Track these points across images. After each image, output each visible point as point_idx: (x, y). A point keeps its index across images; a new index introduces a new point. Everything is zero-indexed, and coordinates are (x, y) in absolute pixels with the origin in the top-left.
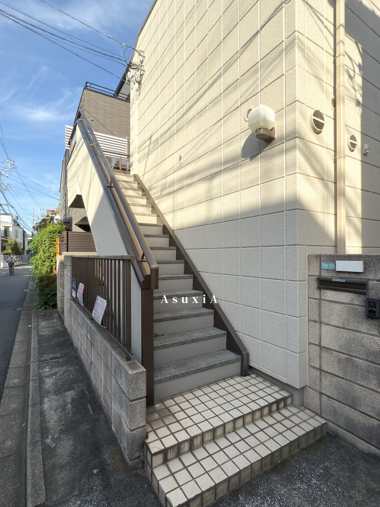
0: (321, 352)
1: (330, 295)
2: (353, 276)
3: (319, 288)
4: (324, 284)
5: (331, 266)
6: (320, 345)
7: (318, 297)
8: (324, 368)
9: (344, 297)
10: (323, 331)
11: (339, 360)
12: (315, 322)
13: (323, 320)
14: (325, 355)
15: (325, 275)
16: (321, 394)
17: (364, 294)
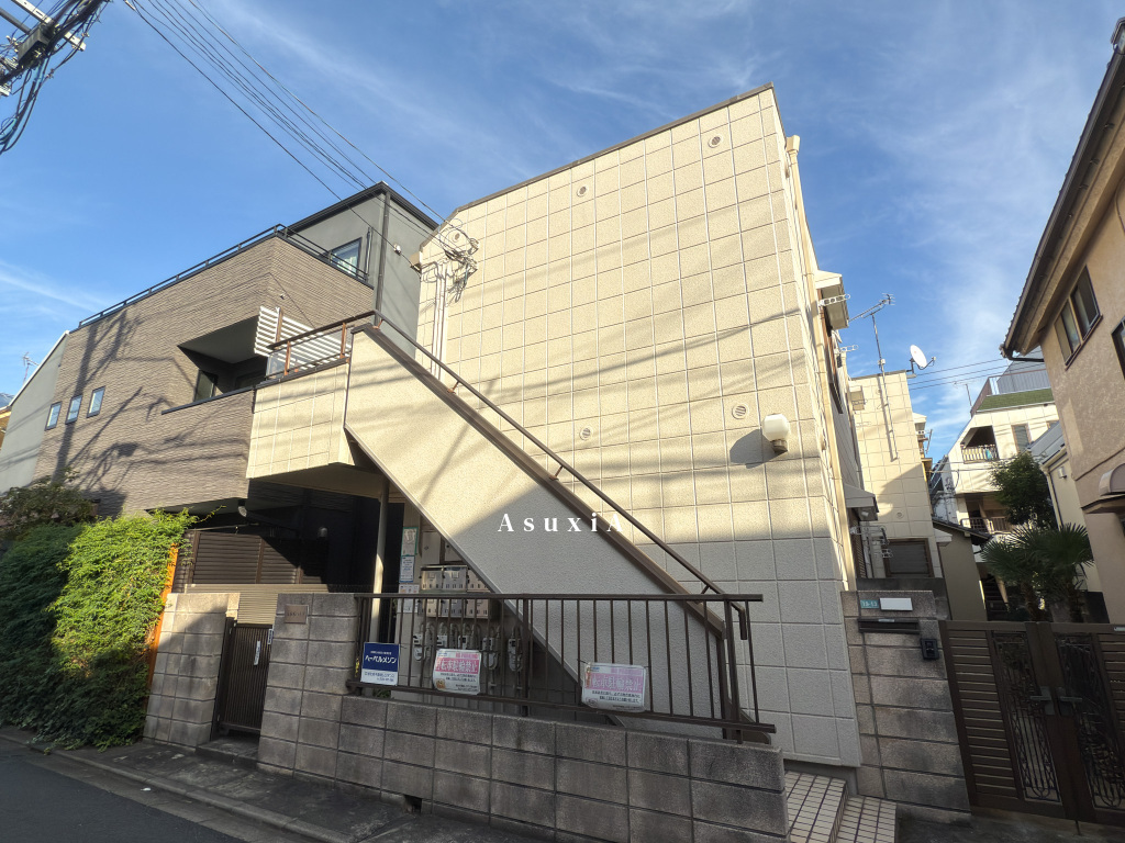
0: (874, 713)
1: (876, 638)
2: (901, 615)
3: (862, 632)
4: (867, 626)
5: (874, 604)
6: (872, 704)
7: (861, 643)
8: (882, 732)
9: (894, 639)
10: (874, 685)
11: (900, 717)
12: (861, 674)
13: (872, 670)
14: (880, 714)
15: (866, 614)
16: (882, 768)
17: (917, 634)
